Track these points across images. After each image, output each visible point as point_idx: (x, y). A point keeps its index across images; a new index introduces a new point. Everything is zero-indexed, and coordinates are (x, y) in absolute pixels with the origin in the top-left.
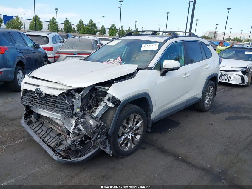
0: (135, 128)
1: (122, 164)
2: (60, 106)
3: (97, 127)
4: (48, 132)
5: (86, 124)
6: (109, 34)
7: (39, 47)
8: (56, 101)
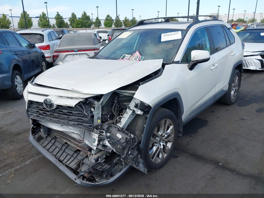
0: (166, 135)
1: (157, 180)
2: (78, 119)
3: (127, 141)
4: (63, 149)
5: (113, 139)
6: (105, 26)
7: (34, 47)
8: (72, 113)
